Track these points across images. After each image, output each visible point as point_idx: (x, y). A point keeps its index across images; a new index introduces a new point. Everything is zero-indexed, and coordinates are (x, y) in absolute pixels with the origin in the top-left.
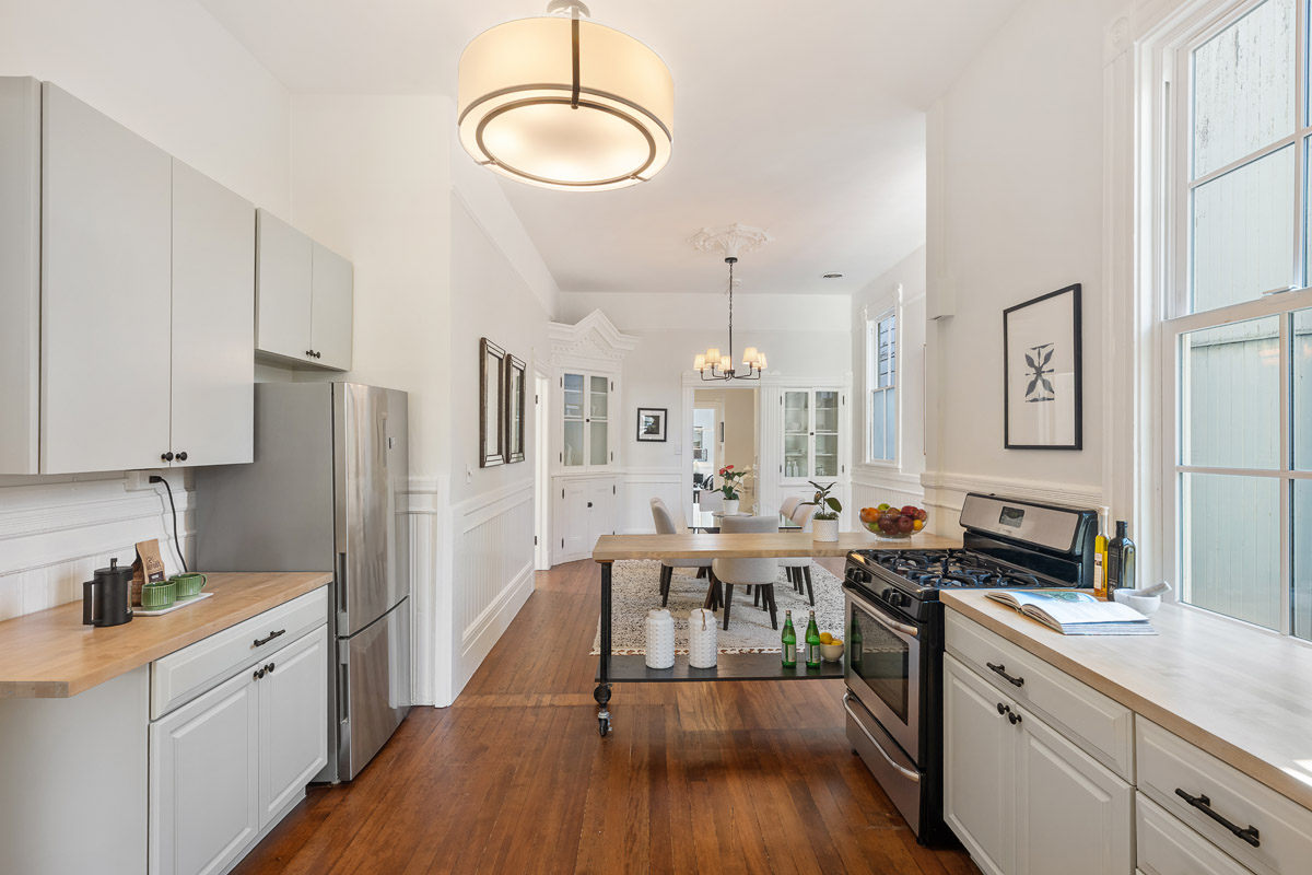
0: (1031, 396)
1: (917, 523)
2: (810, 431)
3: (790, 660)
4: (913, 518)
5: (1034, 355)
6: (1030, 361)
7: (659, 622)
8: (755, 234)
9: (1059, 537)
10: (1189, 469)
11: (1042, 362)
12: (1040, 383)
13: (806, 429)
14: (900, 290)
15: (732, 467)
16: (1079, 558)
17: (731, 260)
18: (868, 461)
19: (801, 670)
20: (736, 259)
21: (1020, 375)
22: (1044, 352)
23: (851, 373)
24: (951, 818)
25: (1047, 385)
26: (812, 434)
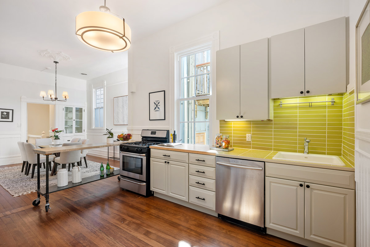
0: (155, 110)
1: (131, 137)
2: (73, 119)
3: (103, 174)
4: (130, 136)
5: (156, 102)
6: (155, 104)
7: (64, 172)
8: (67, 57)
9: (164, 135)
10: (181, 122)
11: (158, 104)
12: (157, 108)
13: (72, 118)
14: (105, 82)
15: (57, 129)
16: (167, 138)
17: (56, 62)
18: (93, 128)
19: (105, 176)
20: (58, 62)
21: (153, 106)
22: (158, 102)
23: (86, 103)
24: (152, 189)
25: (158, 108)
26: (74, 120)
